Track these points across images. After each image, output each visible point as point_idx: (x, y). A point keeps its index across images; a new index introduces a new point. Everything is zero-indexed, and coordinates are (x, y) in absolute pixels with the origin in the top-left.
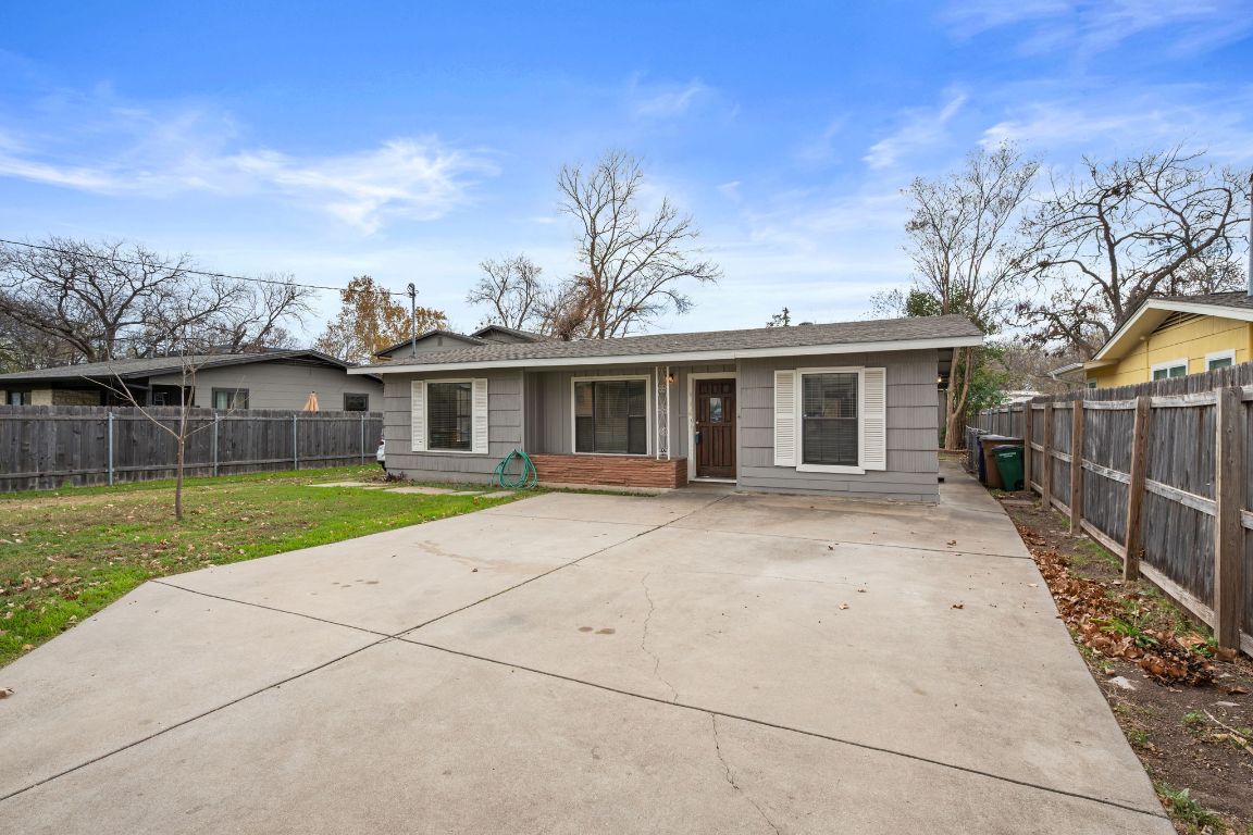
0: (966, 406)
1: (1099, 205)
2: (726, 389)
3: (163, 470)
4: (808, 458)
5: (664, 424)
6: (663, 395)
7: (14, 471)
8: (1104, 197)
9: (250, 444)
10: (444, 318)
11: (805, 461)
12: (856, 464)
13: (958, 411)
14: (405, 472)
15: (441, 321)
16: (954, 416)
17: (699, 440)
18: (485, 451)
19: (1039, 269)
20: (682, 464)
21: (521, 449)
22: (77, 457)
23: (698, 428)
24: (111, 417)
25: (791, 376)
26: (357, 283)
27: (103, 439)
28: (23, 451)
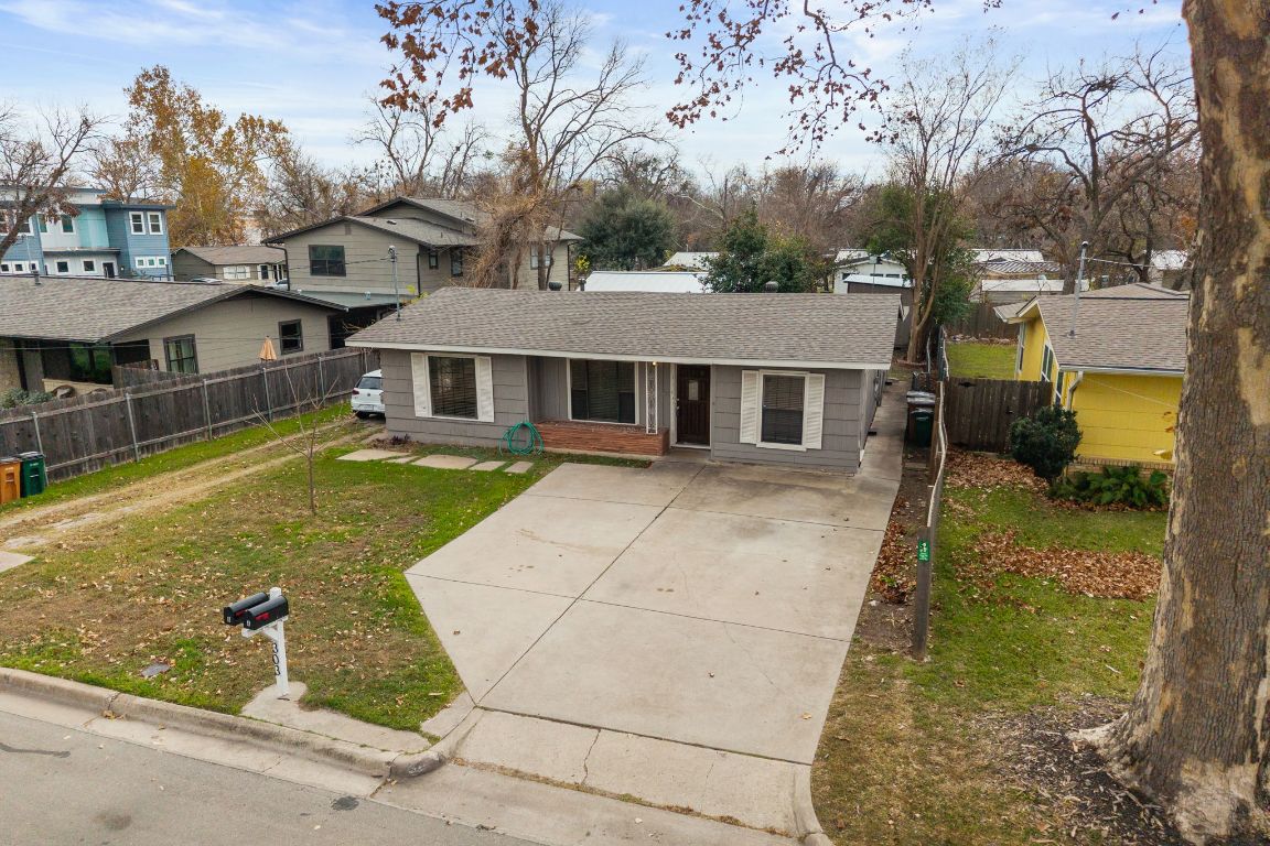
0: (933, 314)
1: (1084, 98)
2: (702, 373)
3: (172, 440)
4: (766, 437)
5: (652, 406)
6: (651, 383)
7: (71, 459)
8: (1090, 90)
9: (232, 403)
10: (285, 131)
11: (763, 440)
12: (800, 443)
13: (922, 323)
14: (410, 434)
15: (280, 136)
16: (917, 328)
17: (679, 414)
18: (491, 420)
19: (1027, 152)
20: (667, 434)
21: (526, 420)
22: (109, 439)
23: (678, 404)
24: (128, 398)
25: (755, 375)
26: (147, 77)
27: (125, 420)
28: (74, 440)
